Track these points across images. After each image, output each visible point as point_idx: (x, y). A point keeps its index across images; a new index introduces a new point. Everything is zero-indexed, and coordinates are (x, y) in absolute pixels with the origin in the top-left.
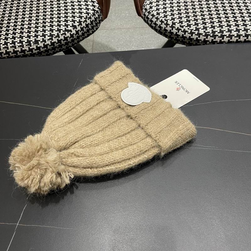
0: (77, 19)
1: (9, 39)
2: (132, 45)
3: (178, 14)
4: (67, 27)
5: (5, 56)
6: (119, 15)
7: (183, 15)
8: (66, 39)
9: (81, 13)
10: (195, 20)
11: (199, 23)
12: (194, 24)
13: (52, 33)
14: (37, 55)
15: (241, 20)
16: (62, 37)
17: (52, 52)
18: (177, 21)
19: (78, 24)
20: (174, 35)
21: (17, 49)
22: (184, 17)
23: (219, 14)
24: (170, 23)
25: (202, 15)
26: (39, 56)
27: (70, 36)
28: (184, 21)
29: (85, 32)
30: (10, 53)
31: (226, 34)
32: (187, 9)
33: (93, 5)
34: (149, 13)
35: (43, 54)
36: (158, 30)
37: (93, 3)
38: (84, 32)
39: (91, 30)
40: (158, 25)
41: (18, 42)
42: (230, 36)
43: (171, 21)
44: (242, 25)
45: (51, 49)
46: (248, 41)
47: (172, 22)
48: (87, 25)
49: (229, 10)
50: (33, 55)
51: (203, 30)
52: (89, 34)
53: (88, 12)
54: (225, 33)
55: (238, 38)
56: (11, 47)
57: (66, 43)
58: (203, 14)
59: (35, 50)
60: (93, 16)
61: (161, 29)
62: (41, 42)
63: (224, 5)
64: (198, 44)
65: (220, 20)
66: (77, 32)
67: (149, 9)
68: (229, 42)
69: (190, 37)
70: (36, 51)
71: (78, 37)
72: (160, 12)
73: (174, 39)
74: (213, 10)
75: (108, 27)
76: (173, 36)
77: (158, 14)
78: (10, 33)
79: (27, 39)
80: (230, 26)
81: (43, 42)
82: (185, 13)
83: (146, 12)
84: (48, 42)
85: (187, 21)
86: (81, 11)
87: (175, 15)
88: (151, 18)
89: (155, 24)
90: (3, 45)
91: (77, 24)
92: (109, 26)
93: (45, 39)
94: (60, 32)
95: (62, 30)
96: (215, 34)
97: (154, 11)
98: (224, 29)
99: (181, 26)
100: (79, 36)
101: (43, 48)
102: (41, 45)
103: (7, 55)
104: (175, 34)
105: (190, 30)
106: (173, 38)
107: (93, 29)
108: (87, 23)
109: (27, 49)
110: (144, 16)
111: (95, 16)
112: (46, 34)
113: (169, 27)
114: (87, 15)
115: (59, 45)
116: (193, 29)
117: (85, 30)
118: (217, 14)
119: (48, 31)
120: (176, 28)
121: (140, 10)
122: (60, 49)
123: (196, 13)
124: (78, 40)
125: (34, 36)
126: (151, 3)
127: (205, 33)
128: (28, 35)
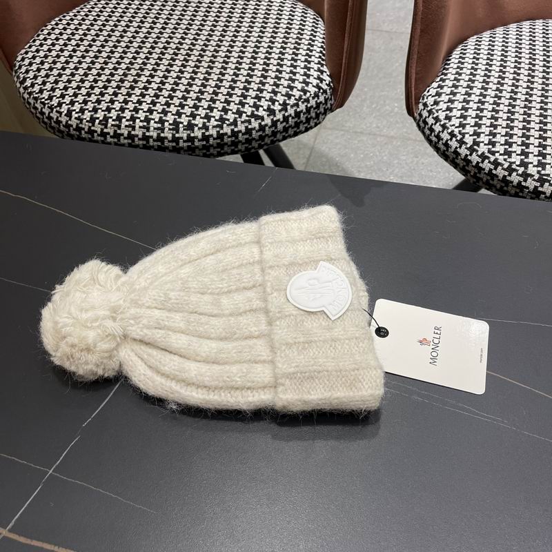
0: (280, 98)
1: (140, 111)
2: (391, 174)
3: (490, 126)
4: (257, 110)
5: (126, 141)
6: (378, 108)
7: (499, 130)
8: (248, 131)
9: (291, 88)
10: (523, 144)
11: (531, 151)
12: (520, 153)
13: (224, 116)
14: (185, 151)
16: (242, 127)
17: (215, 152)
18: (484, 138)
19: (280, 107)
20: (473, 166)
21: (151, 134)
22: (502, 134)
24: (469, 140)
25: (541, 137)
26: (189, 154)
27: (257, 128)
28: (499, 142)
29: (290, 126)
30: (136, 139)
32: (512, 121)
33: (319, 78)
34: (430, 112)
35: (197, 152)
36: (442, 150)
37: (319, 73)
38: (287, 126)
39: (304, 124)
40: (442, 139)
41: (157, 120)
43: (472, 138)
45: (215, 145)
47: (474, 139)
48: (297, 114)
50: (177, 150)
51: (536, 168)
52: (298, 131)
53: (306, 88)
56: (140, 127)
57: (246, 139)
58: (545, 135)
59: (184, 141)
60: (313, 98)
61: (447, 150)
62: (199, 129)
64: (521, 194)
66: (274, 123)
67: (432, 105)
69: (505, 176)
70: (186, 144)
71: (274, 134)
72: (454, 115)
73: (471, 176)
75: (350, 127)
76: (469, 168)
77: (448, 118)
78: (146, 102)
79: (175, 119)
81: (202, 129)
82: (506, 128)
83: (425, 111)
84: (213, 132)
85: (505, 144)
86: (292, 85)
87: (483, 126)
88: (432, 124)
89: (438, 137)
90: (127, 120)
91: (277, 107)
92: (351, 125)
93: (208, 124)
94: (240, 117)
95: (246, 113)
97: (440, 112)
99: (489, 151)
100: (276, 130)
101: (199, 141)
102: (198, 133)
103: (130, 141)
104: (474, 164)
105: (509, 164)
106: (470, 172)
107: (309, 124)
108: (298, 110)
109: (170, 136)
110: (418, 118)
111: (318, 99)
112: (213, 114)
113: (466, 148)
114: (302, 94)
115: (232, 141)
116: (515, 163)
117: (290, 123)
119: (218, 111)
120: (479, 153)
121: (414, 103)
122: (232, 150)
123: (529, 130)
124: (272, 138)
125: (189, 114)
126: (438, 94)
127: (540, 174)
128: (178, 110)
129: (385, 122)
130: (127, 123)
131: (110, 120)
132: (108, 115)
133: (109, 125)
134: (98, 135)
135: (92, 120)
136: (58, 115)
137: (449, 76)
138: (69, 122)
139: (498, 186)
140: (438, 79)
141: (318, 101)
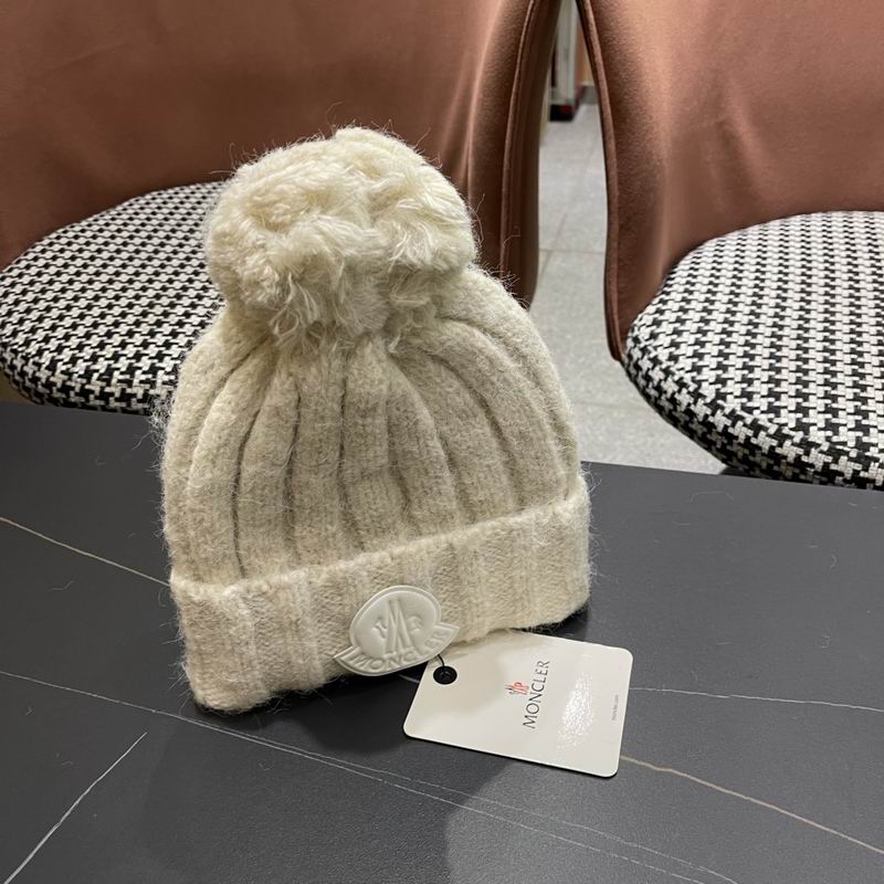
1: (167, 358)
3: (743, 369)
5: (140, 406)
7: (757, 373)
11: (812, 406)
12: (793, 408)
18: (734, 388)
20: (718, 433)
22: (763, 380)
24: (709, 391)
25: (827, 383)
28: (759, 393)
32: (779, 359)
34: (644, 350)
36: (667, 410)
40: (665, 392)
43: (714, 387)
47: (718, 390)
51: (822, 433)
58: (834, 380)
61: (675, 409)
64: (802, 477)
67: (646, 340)
69: (772, 448)
72: (682, 353)
73: (717, 449)
74: (871, 374)
76: (713, 437)
77: (673, 358)
78: (177, 344)
82: (769, 370)
83: (636, 349)
85: (769, 396)
87: (730, 369)
88: (648, 369)
89: (658, 388)
96: (867, 454)
97: (659, 349)
99: (744, 408)
103: (146, 406)
104: (720, 429)
105: (776, 427)
106: (715, 443)
110: (626, 361)
113: (705, 404)
116: (786, 425)
120: (727, 411)
121: (619, 339)
123: (806, 372)
126: (657, 323)
127: (831, 443)
129: (599, 385)
130: (144, 377)
131: (116, 373)
132: (114, 366)
133: (114, 381)
134: (96, 398)
135: (88, 374)
136: (36, 368)
137: (673, 295)
138: (52, 379)
139: (764, 465)
140: (657, 300)
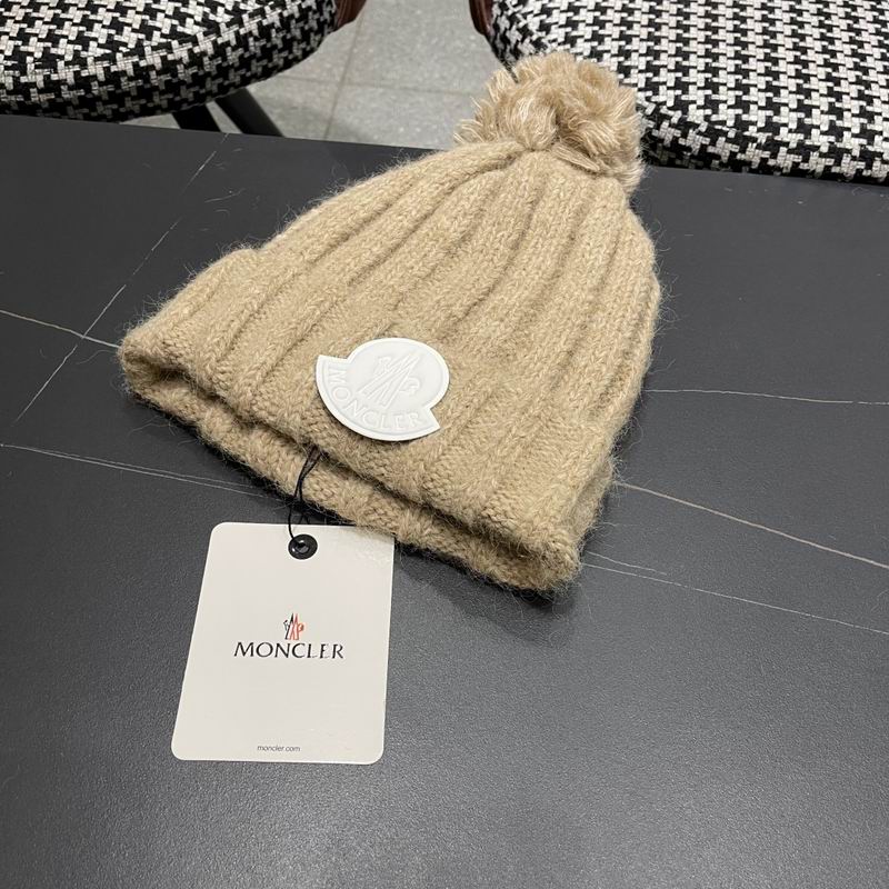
3: (620, 39)
4: (183, 23)
7: (635, 44)
8: (169, 67)
10: (678, 68)
11: (692, 80)
12: (673, 85)
13: (116, 38)
14: (46, 110)
15: (855, 95)
16: (154, 59)
17: (108, 113)
18: (610, 62)
19: (228, 18)
22: (641, 52)
23: (775, 61)
25: (708, 54)
27: (186, 59)
28: (637, 67)
29: (253, 56)
31: (786, 140)
32: (658, 27)
34: (512, 19)
35: (70, 109)
38: (247, 55)
39: (281, 51)
42: (804, 150)
44: (857, 112)
45: (105, 97)
46: (870, 177)
48: (265, 31)
49: (817, 52)
50: (28, 109)
51: (701, 112)
52: (270, 65)
54: (784, 135)
55: (830, 162)
57: (167, 83)
58: (715, 50)
59: (40, 91)
62: (67, 64)
63: (800, 31)
64: (678, 162)
65: (775, 83)
66: (220, 50)
67: (515, 6)
68: (796, 172)
70: (43, 97)
71: (223, 71)
72: (554, 21)
74: (753, 43)
75: (394, 80)
77: (545, 28)
79: (16, 47)
80: (808, 110)
81: (74, 65)
82: (648, 40)
83: (504, 17)
85: (647, 70)
87: (606, 39)
88: (518, 41)
91: (222, 17)
92: (397, 77)
93: (84, 54)
94: (149, 37)
95: (159, 29)
96: (746, 133)
97: (529, 17)
98: (784, 120)
100: (225, 64)
101: (71, 88)
102: (65, 73)
105: (654, 106)
107: (291, 52)
108: (265, 23)
109: (9, 82)
110: (492, 33)
112: (93, 35)
115: (139, 88)
116: (664, 103)
117: (252, 49)
118: (767, 58)
119: (104, 27)
122: (142, 106)
123: (687, 42)
124: (220, 80)
125: (44, 36)
127: (710, 122)
128: (21, 30)
129: (454, 70)
141: (304, 7)
